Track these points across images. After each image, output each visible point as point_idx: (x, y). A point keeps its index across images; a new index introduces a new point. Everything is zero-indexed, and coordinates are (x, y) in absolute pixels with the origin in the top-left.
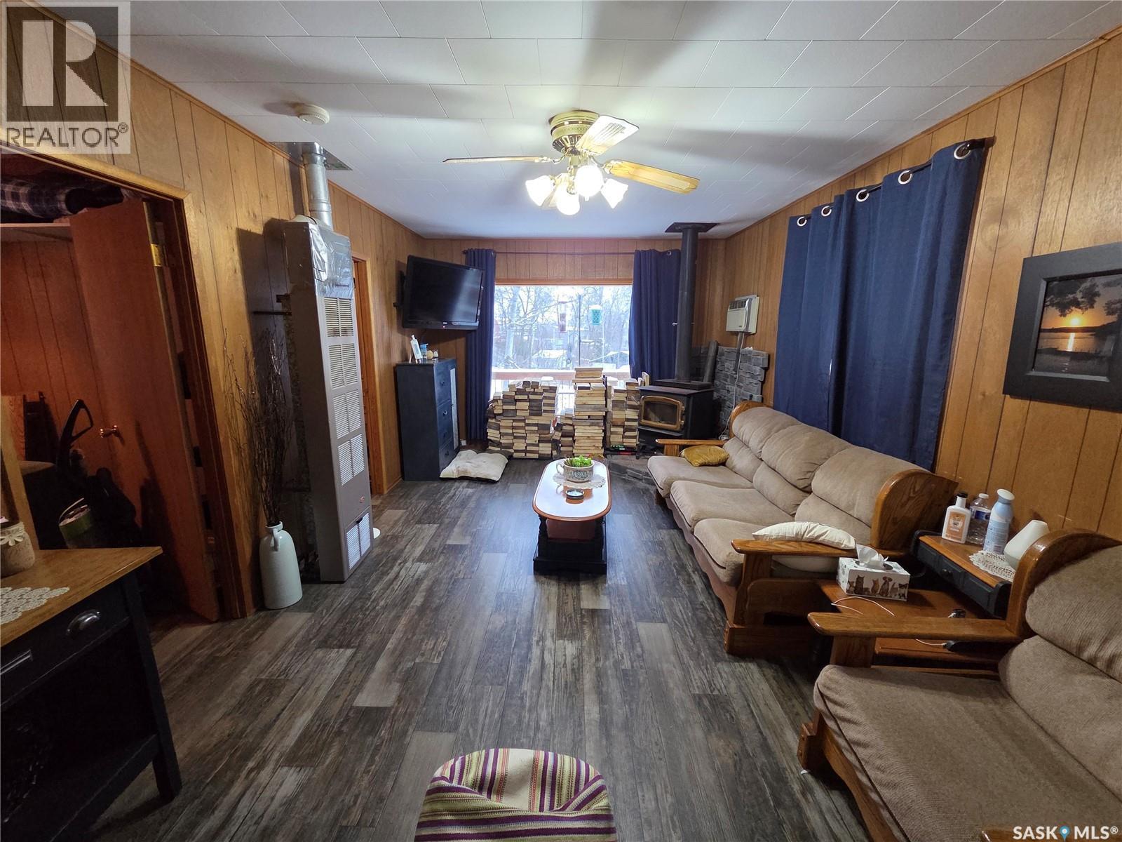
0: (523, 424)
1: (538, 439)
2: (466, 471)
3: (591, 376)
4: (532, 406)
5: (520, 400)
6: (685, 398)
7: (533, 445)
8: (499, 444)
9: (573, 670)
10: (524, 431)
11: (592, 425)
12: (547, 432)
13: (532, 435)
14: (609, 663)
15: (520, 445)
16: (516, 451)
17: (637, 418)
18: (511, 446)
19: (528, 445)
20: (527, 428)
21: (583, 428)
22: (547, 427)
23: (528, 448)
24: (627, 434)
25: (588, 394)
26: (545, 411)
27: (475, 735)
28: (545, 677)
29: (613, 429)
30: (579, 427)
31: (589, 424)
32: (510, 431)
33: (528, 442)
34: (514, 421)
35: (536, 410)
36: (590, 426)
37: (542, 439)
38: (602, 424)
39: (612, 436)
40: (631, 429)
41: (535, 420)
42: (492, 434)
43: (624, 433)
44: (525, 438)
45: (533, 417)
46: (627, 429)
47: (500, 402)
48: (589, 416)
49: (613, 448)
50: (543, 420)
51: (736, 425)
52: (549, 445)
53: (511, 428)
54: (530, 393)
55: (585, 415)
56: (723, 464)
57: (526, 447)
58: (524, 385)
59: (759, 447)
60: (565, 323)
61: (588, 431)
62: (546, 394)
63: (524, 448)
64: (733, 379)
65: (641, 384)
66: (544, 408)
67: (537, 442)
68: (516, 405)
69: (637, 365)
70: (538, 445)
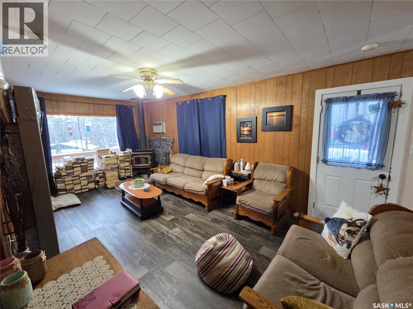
0: (78, 178)
1: (87, 182)
2: (60, 205)
3: (105, 152)
4: (82, 169)
5: (75, 167)
6: (150, 155)
7: (85, 185)
8: (65, 190)
9: (184, 232)
10: (79, 181)
11: (113, 171)
12: (92, 178)
13: (84, 181)
14: (190, 226)
15: (78, 187)
16: (75, 191)
17: (129, 165)
18: (73, 189)
19: (82, 186)
20: (80, 179)
21: (110, 173)
22: (91, 176)
23: (82, 188)
24: (126, 172)
25: (110, 159)
26: (89, 170)
27: (181, 257)
28: (180, 237)
29: (121, 171)
30: (107, 173)
31: (111, 171)
32: (71, 182)
33: (82, 185)
34: (73, 177)
35: (84, 169)
38: (117, 170)
39: (121, 173)
40: (128, 169)
41: (85, 174)
42: (60, 186)
43: (125, 171)
44: (80, 183)
45: (83, 173)
46: (126, 170)
47: (64, 170)
48: (111, 168)
49: (122, 178)
50: (88, 173)
51: (172, 160)
52: (94, 183)
53: (72, 180)
54: (80, 163)
55: (109, 168)
56: (171, 172)
57: (81, 187)
58: (76, 160)
59: (184, 164)
60: (72, 132)
61: (112, 174)
62: (89, 162)
63: (80, 188)
64: (159, 147)
65: (128, 153)
66: (88, 168)
67: (87, 184)
68: (73, 169)
69: (123, 146)
70: (88, 185)
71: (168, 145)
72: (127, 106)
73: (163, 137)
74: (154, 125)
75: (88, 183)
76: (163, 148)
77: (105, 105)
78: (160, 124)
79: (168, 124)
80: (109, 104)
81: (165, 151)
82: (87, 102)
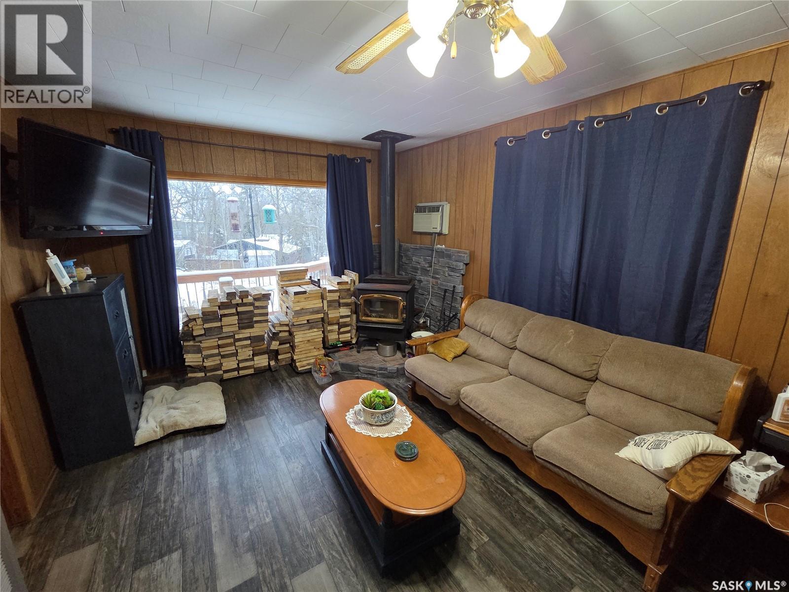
0: (232, 340)
1: (251, 353)
2: (176, 424)
3: (297, 277)
4: (241, 320)
5: (225, 315)
6: (405, 294)
7: (246, 360)
8: (202, 369)
10: (233, 348)
11: (311, 328)
12: (262, 343)
13: (244, 350)
15: (231, 364)
16: (226, 372)
17: (350, 314)
18: (219, 367)
19: (240, 362)
20: (237, 344)
21: (303, 332)
22: (260, 338)
23: (241, 365)
24: (342, 330)
25: (305, 299)
26: (257, 322)
29: (329, 328)
30: (297, 333)
31: (307, 328)
32: (216, 351)
33: (239, 358)
34: (220, 339)
35: (246, 321)
36: (309, 329)
37: (257, 352)
38: (321, 326)
39: (329, 334)
40: (345, 325)
41: (247, 333)
42: (190, 359)
43: (339, 329)
44: (236, 354)
45: (243, 331)
46: (341, 326)
47: (199, 321)
48: (308, 320)
49: (331, 345)
50: (256, 331)
51: (468, 317)
52: (266, 356)
53: (218, 347)
54: (238, 305)
55: (303, 320)
56: (464, 353)
57: (238, 364)
58: (229, 297)
59: (510, 337)
60: (237, 222)
61: (308, 335)
62: (257, 304)
63: (236, 366)
64: (425, 272)
65: (349, 282)
66: (255, 319)
67: (251, 357)
68: (221, 320)
69: (338, 264)
70: (253, 360)
71: (453, 269)
72: (354, 159)
73: (439, 246)
74: (417, 212)
75: (253, 355)
76: (437, 276)
77: (303, 154)
78: (435, 209)
79: (457, 209)
80: (313, 153)
81: (441, 284)
82: (262, 147)
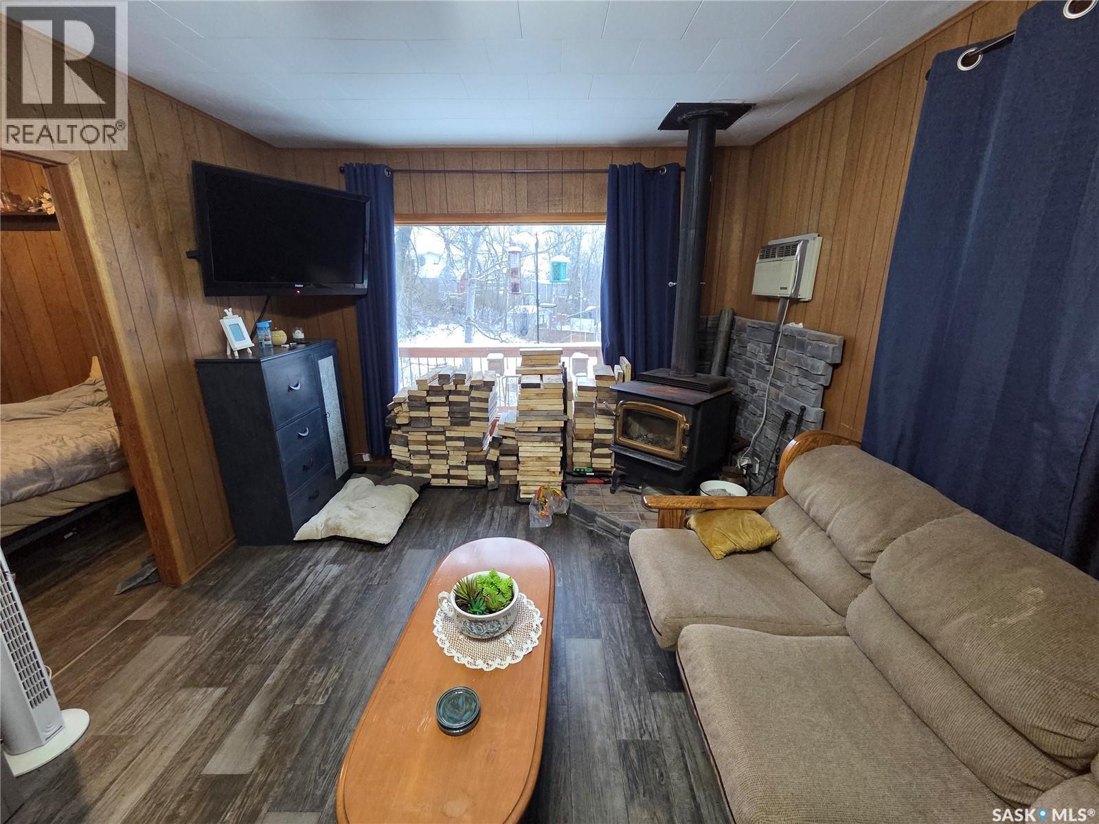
0: (441, 438)
1: (465, 459)
3: (544, 363)
4: (453, 413)
5: (435, 404)
7: (459, 467)
8: (408, 466)
10: (444, 448)
11: (544, 440)
12: (477, 449)
13: (456, 453)
15: (439, 467)
16: (435, 476)
17: (612, 428)
18: (425, 469)
19: (452, 467)
20: (448, 443)
21: (531, 444)
22: (478, 442)
23: (453, 472)
24: (597, 451)
25: (538, 395)
26: (474, 419)
29: (576, 445)
30: (523, 443)
31: (539, 439)
32: (424, 448)
33: (452, 463)
34: (429, 433)
35: (461, 416)
36: (541, 442)
37: (472, 459)
38: (560, 439)
39: (574, 454)
40: (603, 444)
41: (460, 431)
42: (398, 452)
43: (593, 449)
44: (446, 457)
45: (456, 428)
46: (595, 444)
47: (405, 407)
48: (539, 428)
49: (576, 471)
50: (472, 431)
51: (792, 476)
52: (483, 467)
53: (426, 443)
54: (450, 392)
55: (533, 424)
56: (767, 548)
57: (449, 470)
58: (441, 381)
59: (862, 548)
61: (539, 449)
62: (474, 394)
63: (447, 473)
64: (763, 373)
65: (616, 377)
66: (472, 414)
67: (464, 464)
68: (429, 410)
70: (466, 468)
71: (807, 374)
72: (656, 170)
73: (792, 325)
74: (762, 257)
75: (467, 461)
76: (779, 383)
77: (571, 172)
78: (789, 250)
79: (835, 247)
80: (587, 167)
81: (783, 400)
